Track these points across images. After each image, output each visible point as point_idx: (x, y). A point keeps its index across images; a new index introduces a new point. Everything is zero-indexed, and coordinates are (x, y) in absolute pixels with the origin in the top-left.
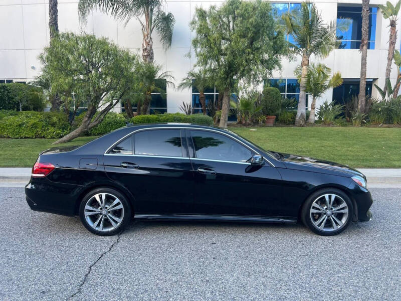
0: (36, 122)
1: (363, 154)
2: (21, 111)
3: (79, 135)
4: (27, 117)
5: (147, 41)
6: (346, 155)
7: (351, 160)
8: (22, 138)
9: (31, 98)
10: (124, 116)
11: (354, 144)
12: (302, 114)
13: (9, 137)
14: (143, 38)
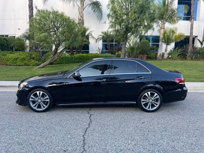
0: (24, 57)
1: (198, 75)
2: (14, 51)
3: (49, 64)
4: (20, 54)
5: (81, 15)
6: (190, 75)
7: (193, 78)
8: (17, 66)
9: (19, 44)
10: (70, 55)
11: (192, 70)
12: (160, 54)
13: (10, 65)
14: (79, 13)
